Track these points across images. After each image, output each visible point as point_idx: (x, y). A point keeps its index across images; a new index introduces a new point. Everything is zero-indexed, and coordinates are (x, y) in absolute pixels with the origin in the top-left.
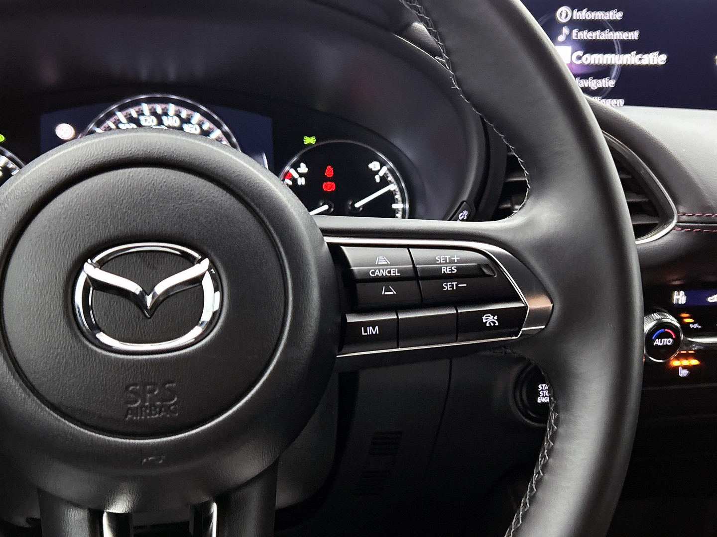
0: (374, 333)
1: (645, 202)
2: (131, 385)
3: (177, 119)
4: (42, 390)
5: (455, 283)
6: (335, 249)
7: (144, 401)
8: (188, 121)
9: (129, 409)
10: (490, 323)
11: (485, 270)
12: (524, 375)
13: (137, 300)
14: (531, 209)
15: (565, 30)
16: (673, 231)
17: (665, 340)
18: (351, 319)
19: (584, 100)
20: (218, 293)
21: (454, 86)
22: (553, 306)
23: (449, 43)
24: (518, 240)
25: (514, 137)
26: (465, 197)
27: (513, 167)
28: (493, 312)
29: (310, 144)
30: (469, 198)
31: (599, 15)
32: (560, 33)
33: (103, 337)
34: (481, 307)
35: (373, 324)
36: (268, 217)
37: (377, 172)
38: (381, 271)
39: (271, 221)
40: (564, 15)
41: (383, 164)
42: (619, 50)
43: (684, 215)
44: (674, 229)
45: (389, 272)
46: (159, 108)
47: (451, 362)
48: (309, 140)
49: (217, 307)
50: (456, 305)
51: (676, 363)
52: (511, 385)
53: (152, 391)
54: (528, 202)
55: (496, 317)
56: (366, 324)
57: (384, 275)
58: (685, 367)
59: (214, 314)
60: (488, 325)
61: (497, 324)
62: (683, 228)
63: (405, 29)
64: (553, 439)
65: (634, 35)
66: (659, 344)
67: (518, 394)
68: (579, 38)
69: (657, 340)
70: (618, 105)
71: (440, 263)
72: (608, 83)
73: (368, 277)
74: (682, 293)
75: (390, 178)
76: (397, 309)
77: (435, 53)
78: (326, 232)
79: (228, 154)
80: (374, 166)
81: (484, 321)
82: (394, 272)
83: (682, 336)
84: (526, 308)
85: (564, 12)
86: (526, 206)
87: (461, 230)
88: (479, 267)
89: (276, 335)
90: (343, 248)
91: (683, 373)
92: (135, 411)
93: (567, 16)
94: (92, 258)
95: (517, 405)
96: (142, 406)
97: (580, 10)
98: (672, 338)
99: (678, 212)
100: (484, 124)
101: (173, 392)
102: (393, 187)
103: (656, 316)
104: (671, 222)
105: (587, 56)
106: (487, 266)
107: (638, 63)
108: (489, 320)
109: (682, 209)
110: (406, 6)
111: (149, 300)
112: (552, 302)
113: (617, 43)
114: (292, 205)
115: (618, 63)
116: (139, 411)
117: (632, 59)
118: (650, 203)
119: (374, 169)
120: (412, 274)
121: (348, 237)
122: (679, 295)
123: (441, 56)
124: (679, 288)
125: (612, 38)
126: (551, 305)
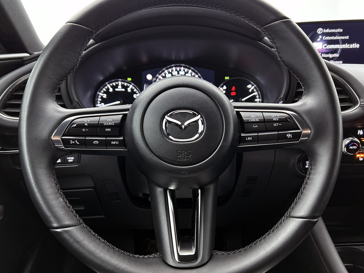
0: (250, 139)
1: (348, 98)
2: (179, 151)
3: (184, 72)
4: (154, 151)
5: (277, 124)
6: (238, 113)
7: (182, 155)
8: (187, 72)
9: (178, 157)
10: (289, 137)
11: (288, 120)
12: (301, 158)
13: (180, 126)
14: (304, 100)
15: (320, 37)
16: (358, 108)
17: (354, 147)
18: (242, 135)
19: (323, 61)
20: (203, 125)
21: (279, 59)
22: (311, 132)
23: (277, 45)
24: (299, 110)
25: (299, 75)
26: (282, 96)
27: (299, 86)
28: (290, 133)
29: (227, 79)
30: (283, 96)
31: (334, 31)
32: (319, 38)
33: (170, 137)
34: (286, 131)
35: (250, 136)
36: (218, 102)
37: (250, 89)
38: (253, 119)
39: (219, 104)
40: (320, 31)
41: (252, 86)
42: (341, 43)
43: (362, 102)
44: (358, 107)
45: (256, 120)
46: (178, 69)
47: (275, 150)
48: (227, 78)
49: (202, 129)
50: (278, 131)
51: (358, 156)
52: (296, 161)
53: (184, 153)
54: (304, 97)
55: (291, 135)
56: (248, 137)
57: (254, 121)
58: (362, 157)
59: (202, 131)
60: (288, 137)
61: (292, 137)
62: (362, 107)
63: (261, 40)
64: (309, 174)
65: (347, 37)
66: (351, 148)
67: (299, 166)
68: (326, 39)
69: (351, 147)
70: (340, 63)
71: (273, 117)
72: (337, 55)
73: (249, 122)
74: (361, 131)
75: (255, 90)
76: (258, 132)
77: (272, 47)
78: (235, 107)
79: (206, 83)
80: (249, 86)
81: (287, 136)
82: (257, 120)
83: (361, 146)
84: (301, 132)
85: (320, 30)
86: (303, 98)
87: (280, 106)
88: (286, 118)
89: (220, 138)
90: (240, 112)
91: (361, 159)
92: (180, 158)
93: (321, 31)
94: (167, 114)
95: (298, 168)
96: (181, 157)
97: (326, 29)
98: (357, 146)
99: (360, 101)
100: (289, 72)
101: (190, 153)
102: (256, 93)
103: (351, 138)
104: (358, 105)
105: (329, 46)
106: (289, 118)
107: (348, 47)
108: (289, 136)
109: (361, 100)
110: (263, 33)
111: (183, 127)
112: (311, 130)
113: (340, 40)
114: (225, 98)
115: (340, 48)
116: (181, 158)
117: (346, 46)
118: (350, 98)
119: (249, 87)
120: (263, 121)
121: (242, 109)
122: (360, 131)
123: (274, 48)
124: (360, 129)
125: (339, 39)
126: (310, 131)
